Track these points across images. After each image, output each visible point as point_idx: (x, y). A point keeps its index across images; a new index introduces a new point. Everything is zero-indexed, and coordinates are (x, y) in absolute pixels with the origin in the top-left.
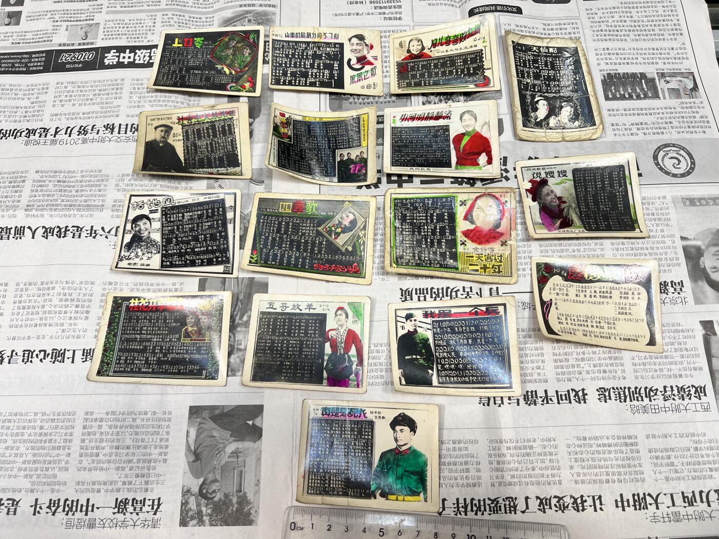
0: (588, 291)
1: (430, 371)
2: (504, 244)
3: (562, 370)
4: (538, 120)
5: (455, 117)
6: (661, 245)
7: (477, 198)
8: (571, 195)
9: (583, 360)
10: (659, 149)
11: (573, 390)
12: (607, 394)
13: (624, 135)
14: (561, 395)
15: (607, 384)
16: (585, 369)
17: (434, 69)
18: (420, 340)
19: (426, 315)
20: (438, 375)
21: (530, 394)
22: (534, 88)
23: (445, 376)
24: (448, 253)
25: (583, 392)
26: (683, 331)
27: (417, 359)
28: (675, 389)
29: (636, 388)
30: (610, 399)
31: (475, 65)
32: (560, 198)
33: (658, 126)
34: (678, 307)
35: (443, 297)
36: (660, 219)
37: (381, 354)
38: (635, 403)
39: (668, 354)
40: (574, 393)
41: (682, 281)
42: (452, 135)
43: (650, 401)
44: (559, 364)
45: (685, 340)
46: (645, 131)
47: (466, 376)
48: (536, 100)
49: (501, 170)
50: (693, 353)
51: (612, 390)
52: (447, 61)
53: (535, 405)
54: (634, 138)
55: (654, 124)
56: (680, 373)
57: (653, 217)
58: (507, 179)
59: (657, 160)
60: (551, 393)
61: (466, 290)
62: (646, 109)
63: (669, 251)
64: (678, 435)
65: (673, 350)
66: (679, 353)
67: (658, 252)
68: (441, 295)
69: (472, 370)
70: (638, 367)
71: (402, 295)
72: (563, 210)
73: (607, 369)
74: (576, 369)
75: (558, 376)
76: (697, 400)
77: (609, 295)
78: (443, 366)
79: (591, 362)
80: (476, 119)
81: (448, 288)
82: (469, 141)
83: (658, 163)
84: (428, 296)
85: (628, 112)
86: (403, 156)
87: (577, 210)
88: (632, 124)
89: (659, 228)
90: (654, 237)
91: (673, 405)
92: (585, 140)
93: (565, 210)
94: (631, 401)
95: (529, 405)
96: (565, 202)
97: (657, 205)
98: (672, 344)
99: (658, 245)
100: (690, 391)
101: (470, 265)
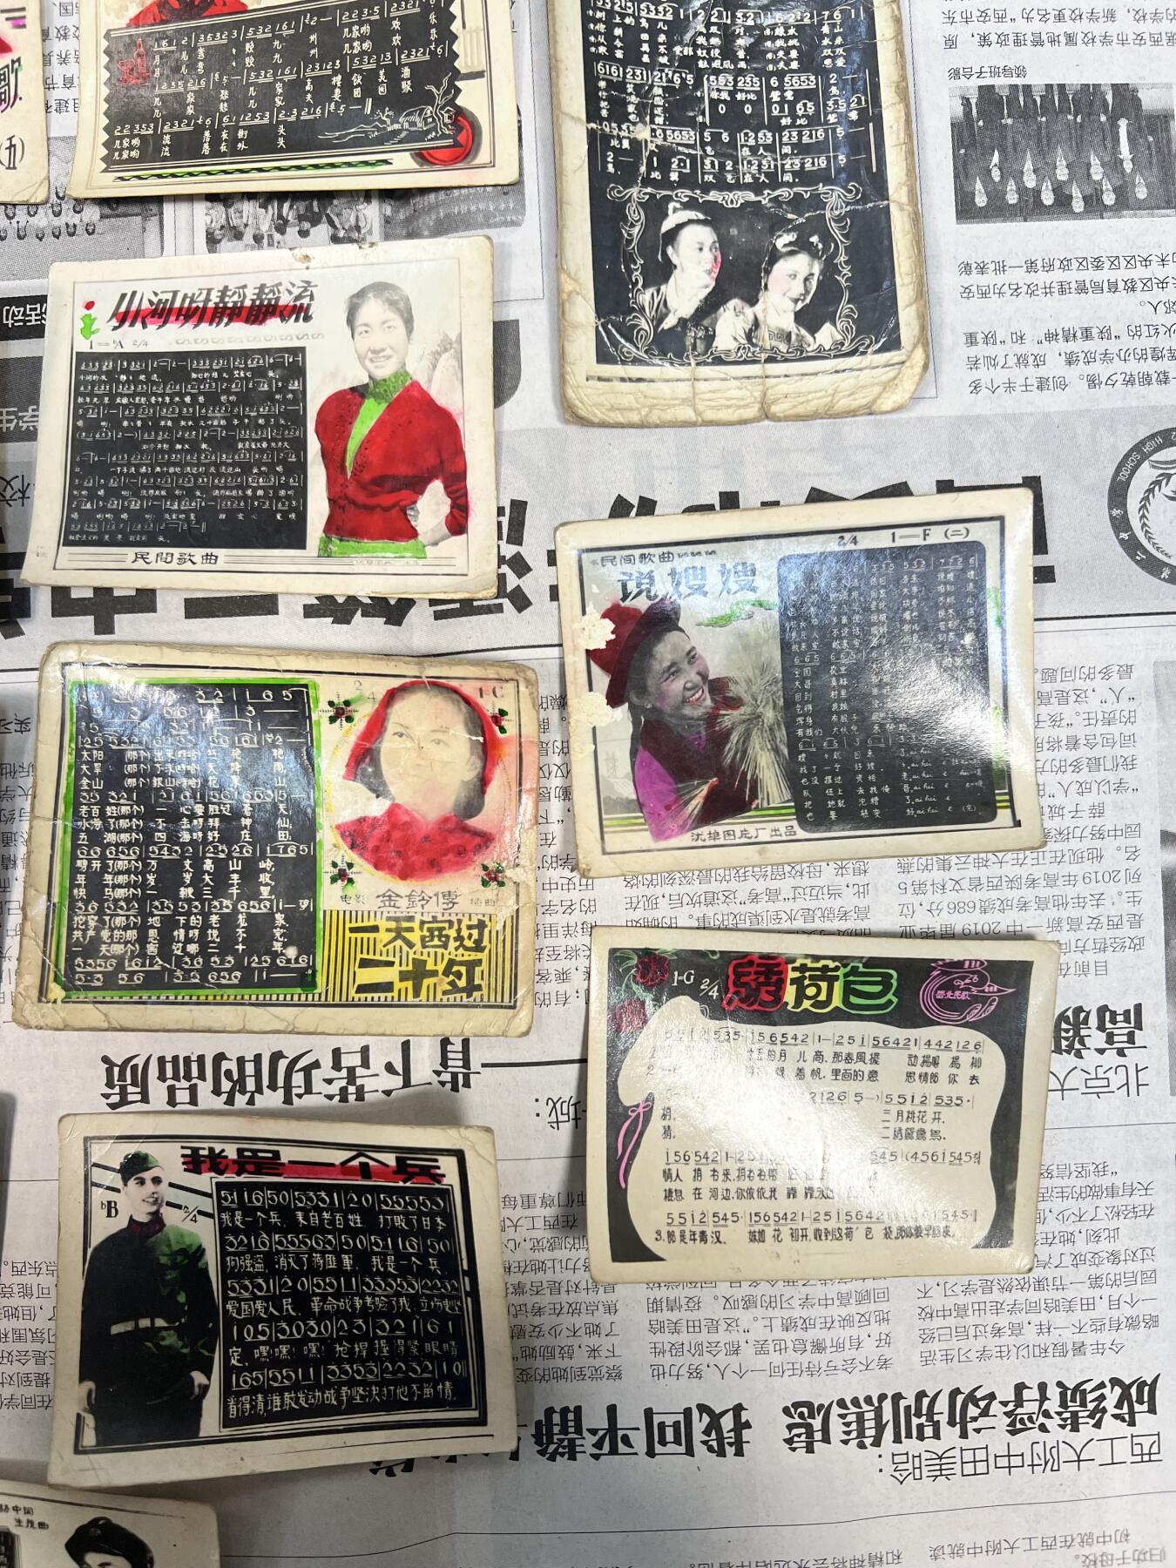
0: (792, 1051)
1: (198, 1377)
2: (493, 877)
3: (674, 1338)
4: (669, 323)
5: (328, 311)
6: (1088, 867)
7: (391, 696)
8: (763, 670)
9: (749, 1303)
10: (1138, 453)
11: (703, 1408)
12: (817, 1423)
13: (1010, 386)
14: (662, 1426)
15: (821, 1391)
16: (751, 1337)
17: (257, 69)
18: (174, 1254)
19: (194, 1163)
20: (227, 1392)
21: (556, 1418)
22: (665, 168)
23: (253, 1391)
24: (280, 919)
25: (737, 1417)
26: (1113, 1192)
27: (153, 1332)
28: (1053, 1393)
29: (921, 1395)
30: (826, 1439)
31: (419, 56)
32: (718, 687)
33: (1149, 343)
34: (1111, 1107)
35: (259, 1090)
36: (1095, 764)
37: (34, 1302)
38: (911, 1445)
39: (1049, 1273)
40: (706, 1419)
41: (1138, 1007)
42: (318, 392)
43: (964, 1435)
44: (666, 1315)
45: (1113, 1224)
46: (1097, 368)
47: (329, 1385)
48: (667, 225)
49: (501, 560)
50: (1136, 1266)
51: (835, 1410)
52: (309, 29)
53: (572, 1457)
54: (1051, 402)
55: (1135, 333)
56: (1078, 1338)
57: (1072, 755)
58: (521, 601)
59: (1124, 505)
60: (630, 1418)
61: (346, 1061)
62: (1114, 261)
63: (1111, 889)
64: (1036, 1543)
65: (1068, 1260)
66: (1085, 1271)
67: (1071, 892)
68: (250, 1084)
69: (351, 1361)
70: (938, 1322)
71: (110, 1084)
72: (726, 735)
73: (826, 1336)
74: (722, 1336)
75: (660, 1360)
76: (1123, 1428)
77: (867, 1068)
78: (248, 1349)
79: (777, 1313)
80: (409, 321)
81: (277, 1056)
82: (381, 422)
83: (1125, 517)
84: (205, 1088)
85: (1041, 278)
86: (113, 493)
87: (782, 734)
88: (1051, 337)
89: (1088, 801)
90: (1064, 835)
91: (1039, 1449)
92: (852, 413)
93: (734, 737)
94: (897, 1440)
95: (552, 1458)
96: (735, 703)
97: (1093, 704)
98: (1069, 1239)
99: (1076, 869)
100: (1102, 1398)
101: (365, 963)
